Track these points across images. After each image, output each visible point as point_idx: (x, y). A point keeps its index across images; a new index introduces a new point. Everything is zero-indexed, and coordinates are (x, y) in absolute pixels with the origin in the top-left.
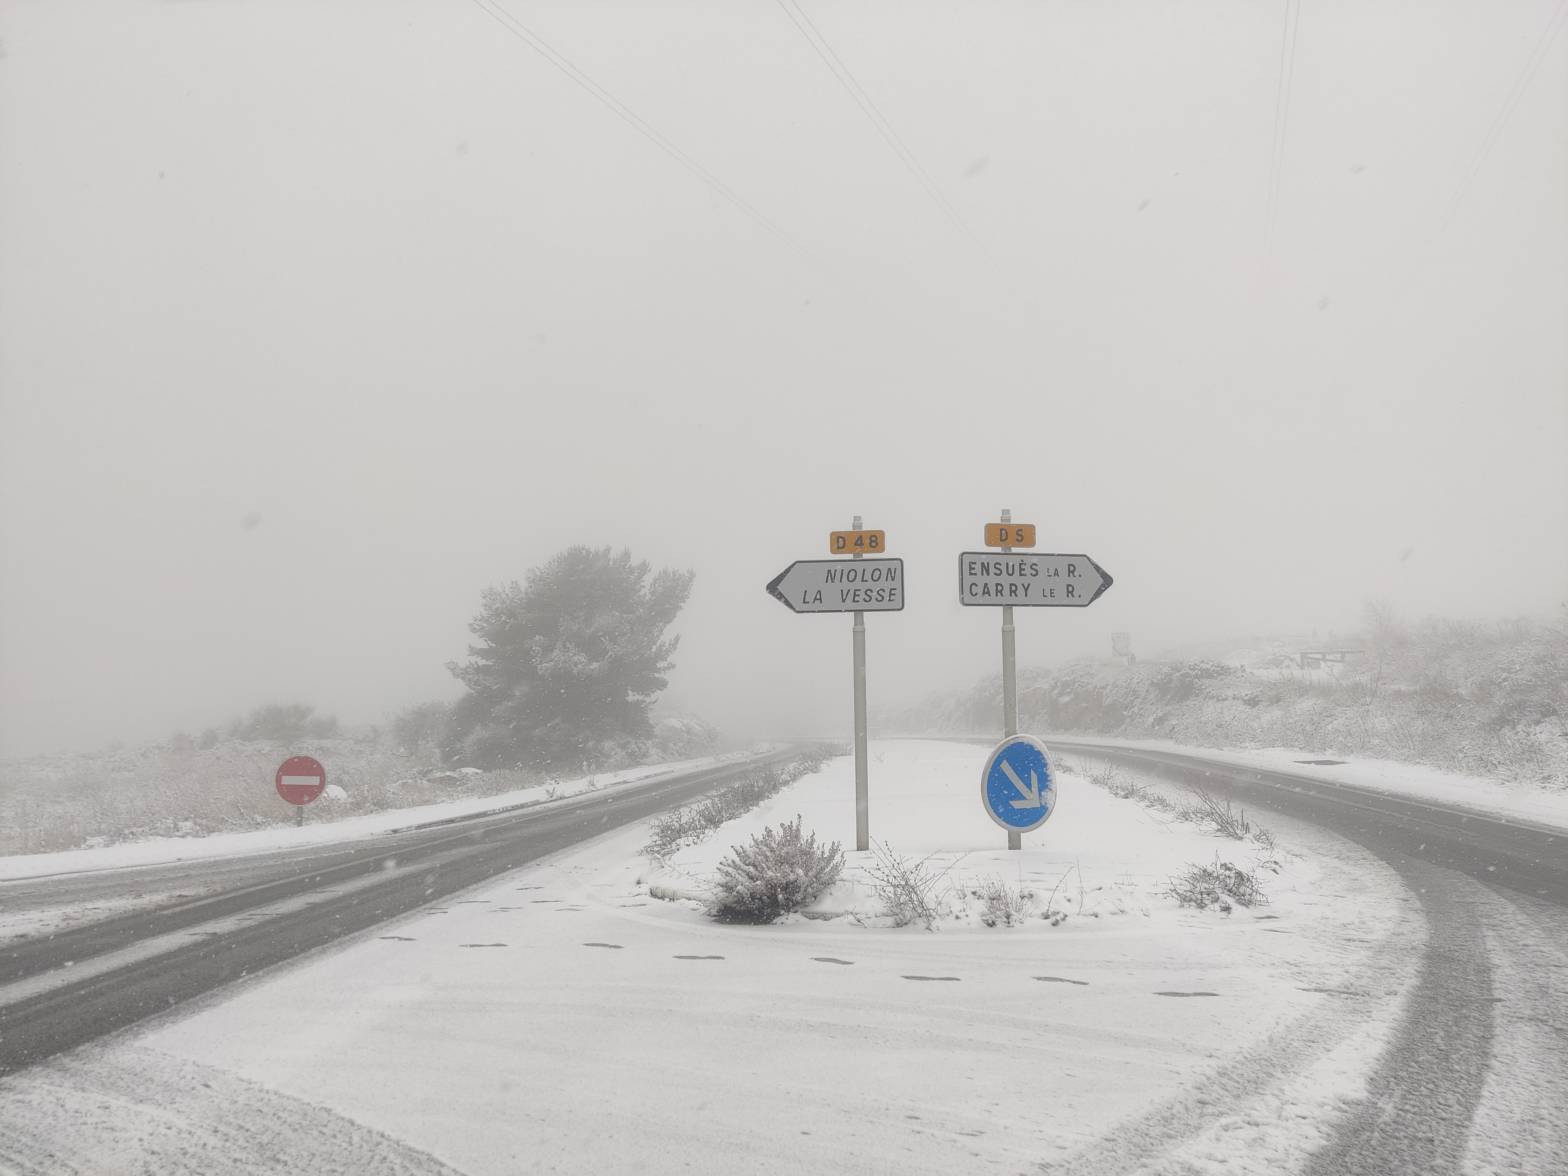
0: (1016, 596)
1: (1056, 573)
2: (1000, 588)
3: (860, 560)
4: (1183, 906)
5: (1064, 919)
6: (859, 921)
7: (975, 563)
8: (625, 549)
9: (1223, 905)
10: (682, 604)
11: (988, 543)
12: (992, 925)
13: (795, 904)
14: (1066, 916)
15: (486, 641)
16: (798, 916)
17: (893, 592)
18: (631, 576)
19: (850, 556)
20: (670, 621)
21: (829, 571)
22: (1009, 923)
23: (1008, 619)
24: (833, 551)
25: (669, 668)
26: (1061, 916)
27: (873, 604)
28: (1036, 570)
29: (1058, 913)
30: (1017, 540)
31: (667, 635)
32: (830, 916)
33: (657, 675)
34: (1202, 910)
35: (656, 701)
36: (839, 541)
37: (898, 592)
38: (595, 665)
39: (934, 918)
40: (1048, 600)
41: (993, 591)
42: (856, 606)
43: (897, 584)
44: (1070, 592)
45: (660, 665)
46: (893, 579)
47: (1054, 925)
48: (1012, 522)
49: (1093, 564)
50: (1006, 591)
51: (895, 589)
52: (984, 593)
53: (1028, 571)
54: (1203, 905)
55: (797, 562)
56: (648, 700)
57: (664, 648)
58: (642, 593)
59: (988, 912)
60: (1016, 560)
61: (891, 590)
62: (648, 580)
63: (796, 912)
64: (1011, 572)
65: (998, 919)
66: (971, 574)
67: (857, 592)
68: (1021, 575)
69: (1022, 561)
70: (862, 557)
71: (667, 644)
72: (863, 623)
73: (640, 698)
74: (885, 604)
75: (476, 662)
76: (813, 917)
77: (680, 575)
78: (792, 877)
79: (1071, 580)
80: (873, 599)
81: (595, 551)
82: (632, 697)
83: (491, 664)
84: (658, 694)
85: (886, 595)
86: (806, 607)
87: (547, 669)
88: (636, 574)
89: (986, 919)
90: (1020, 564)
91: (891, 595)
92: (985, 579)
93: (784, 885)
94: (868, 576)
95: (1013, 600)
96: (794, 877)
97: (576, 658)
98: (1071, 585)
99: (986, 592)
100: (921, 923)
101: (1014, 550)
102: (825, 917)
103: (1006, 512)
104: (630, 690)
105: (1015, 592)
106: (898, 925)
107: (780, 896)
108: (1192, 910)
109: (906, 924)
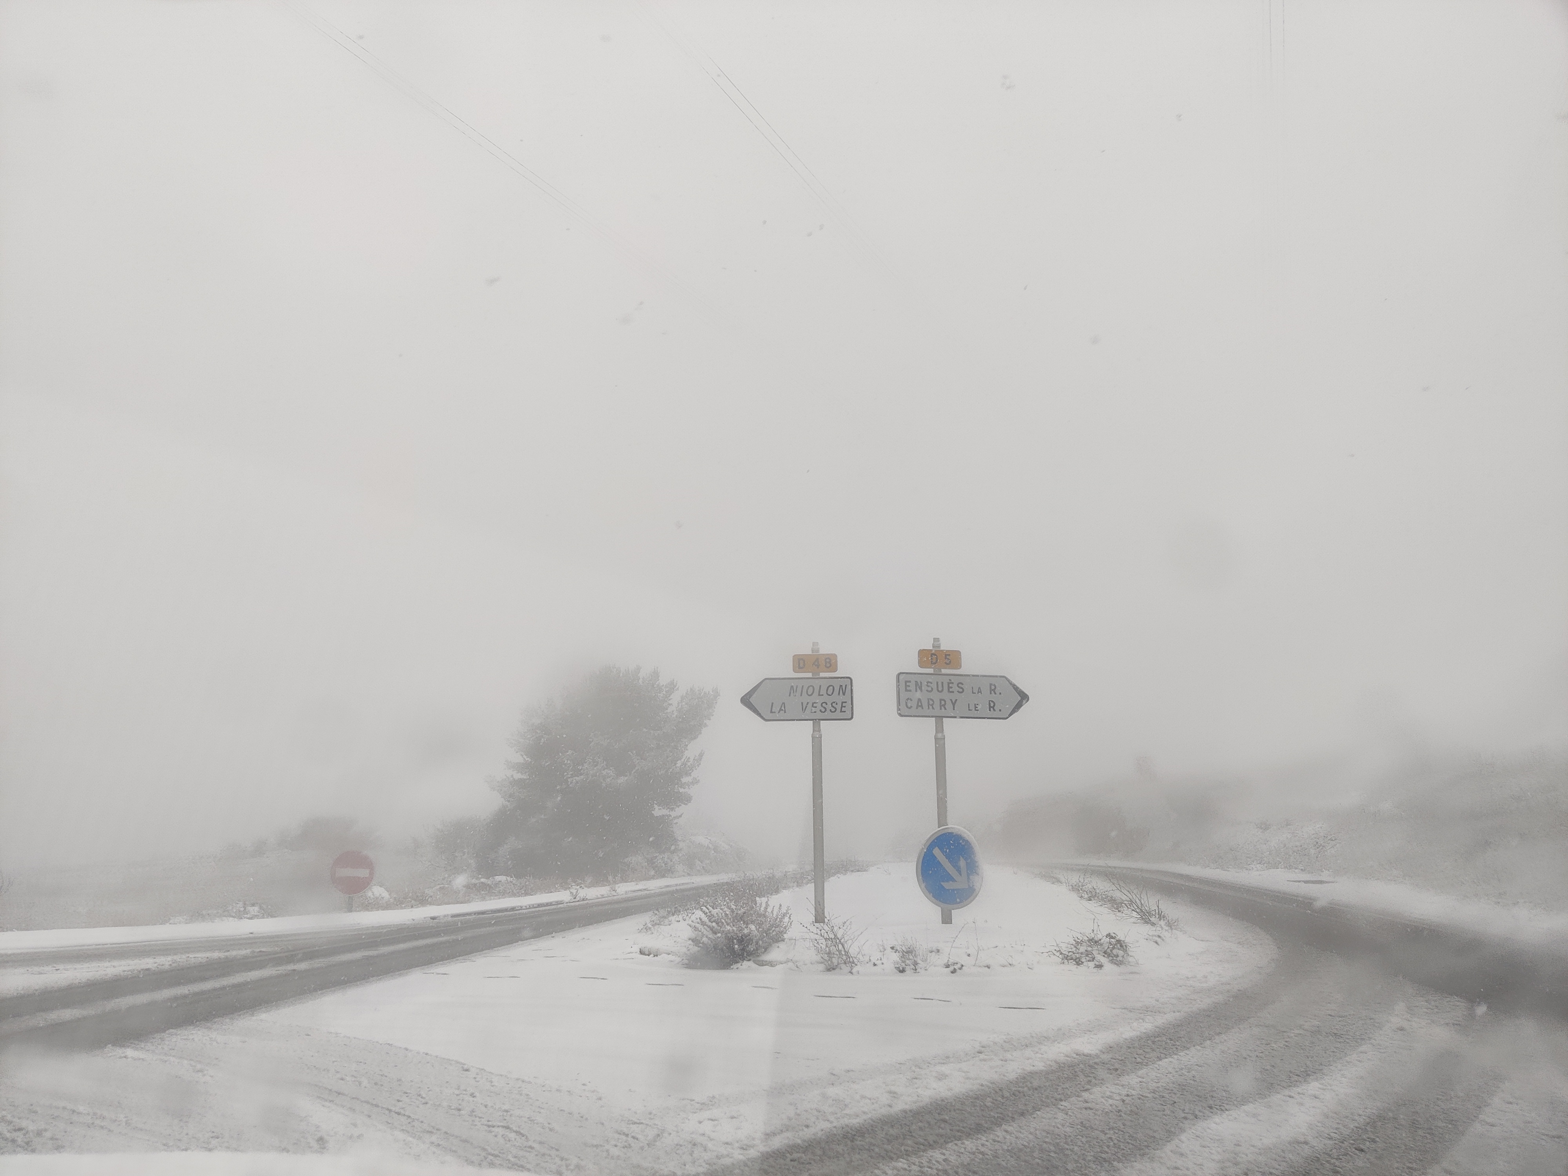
0: (945, 709)
1: (980, 691)
2: (931, 702)
3: (817, 678)
4: (1063, 963)
5: (960, 969)
6: (797, 967)
7: (910, 682)
8: (655, 669)
9: (1097, 963)
10: (706, 721)
11: (921, 664)
12: (902, 971)
13: (750, 954)
14: (962, 966)
15: (522, 755)
16: (751, 963)
17: (844, 705)
18: (659, 695)
19: (810, 675)
20: (695, 738)
21: (792, 687)
22: (916, 970)
23: (939, 728)
24: (795, 671)
25: (693, 783)
26: (959, 966)
27: (828, 714)
28: (962, 688)
29: (957, 963)
30: (946, 663)
31: (692, 750)
32: (775, 963)
33: (681, 790)
34: (1078, 966)
35: (681, 816)
36: (800, 662)
37: (848, 705)
38: (622, 780)
39: (856, 965)
40: (973, 713)
41: (925, 704)
42: (813, 716)
43: (847, 698)
44: (992, 707)
45: (685, 780)
46: (844, 694)
47: (952, 972)
48: (942, 648)
49: (1011, 684)
50: (937, 705)
51: (846, 702)
52: (918, 707)
53: (955, 688)
54: (1080, 962)
55: (766, 679)
56: (673, 814)
57: (689, 764)
58: (669, 711)
59: (900, 961)
60: (946, 680)
61: (843, 703)
62: (675, 698)
63: (750, 960)
64: (940, 689)
65: (906, 967)
66: (906, 690)
67: (814, 704)
68: (949, 691)
69: (950, 680)
70: (819, 675)
71: (691, 760)
72: (819, 731)
73: (665, 812)
74: (838, 714)
75: (512, 776)
76: (762, 964)
77: (705, 693)
78: (746, 931)
79: (993, 697)
80: (828, 710)
81: (626, 670)
82: (658, 811)
83: (525, 777)
84: (682, 809)
85: (839, 707)
86: (771, 716)
87: (577, 782)
88: (664, 692)
89: (897, 966)
90: (949, 684)
91: (842, 707)
92: (918, 695)
93: (740, 938)
94: (823, 692)
95: (943, 712)
96: (748, 931)
97: (604, 773)
98: (992, 701)
99: (919, 704)
100: (846, 969)
101: (944, 671)
102: (771, 964)
103: (936, 640)
104: (656, 804)
105: (944, 705)
106: (829, 970)
107: (736, 946)
108: (1071, 966)
109: (834, 969)
